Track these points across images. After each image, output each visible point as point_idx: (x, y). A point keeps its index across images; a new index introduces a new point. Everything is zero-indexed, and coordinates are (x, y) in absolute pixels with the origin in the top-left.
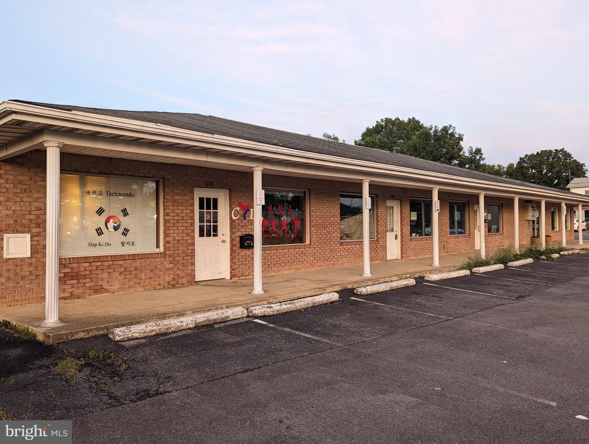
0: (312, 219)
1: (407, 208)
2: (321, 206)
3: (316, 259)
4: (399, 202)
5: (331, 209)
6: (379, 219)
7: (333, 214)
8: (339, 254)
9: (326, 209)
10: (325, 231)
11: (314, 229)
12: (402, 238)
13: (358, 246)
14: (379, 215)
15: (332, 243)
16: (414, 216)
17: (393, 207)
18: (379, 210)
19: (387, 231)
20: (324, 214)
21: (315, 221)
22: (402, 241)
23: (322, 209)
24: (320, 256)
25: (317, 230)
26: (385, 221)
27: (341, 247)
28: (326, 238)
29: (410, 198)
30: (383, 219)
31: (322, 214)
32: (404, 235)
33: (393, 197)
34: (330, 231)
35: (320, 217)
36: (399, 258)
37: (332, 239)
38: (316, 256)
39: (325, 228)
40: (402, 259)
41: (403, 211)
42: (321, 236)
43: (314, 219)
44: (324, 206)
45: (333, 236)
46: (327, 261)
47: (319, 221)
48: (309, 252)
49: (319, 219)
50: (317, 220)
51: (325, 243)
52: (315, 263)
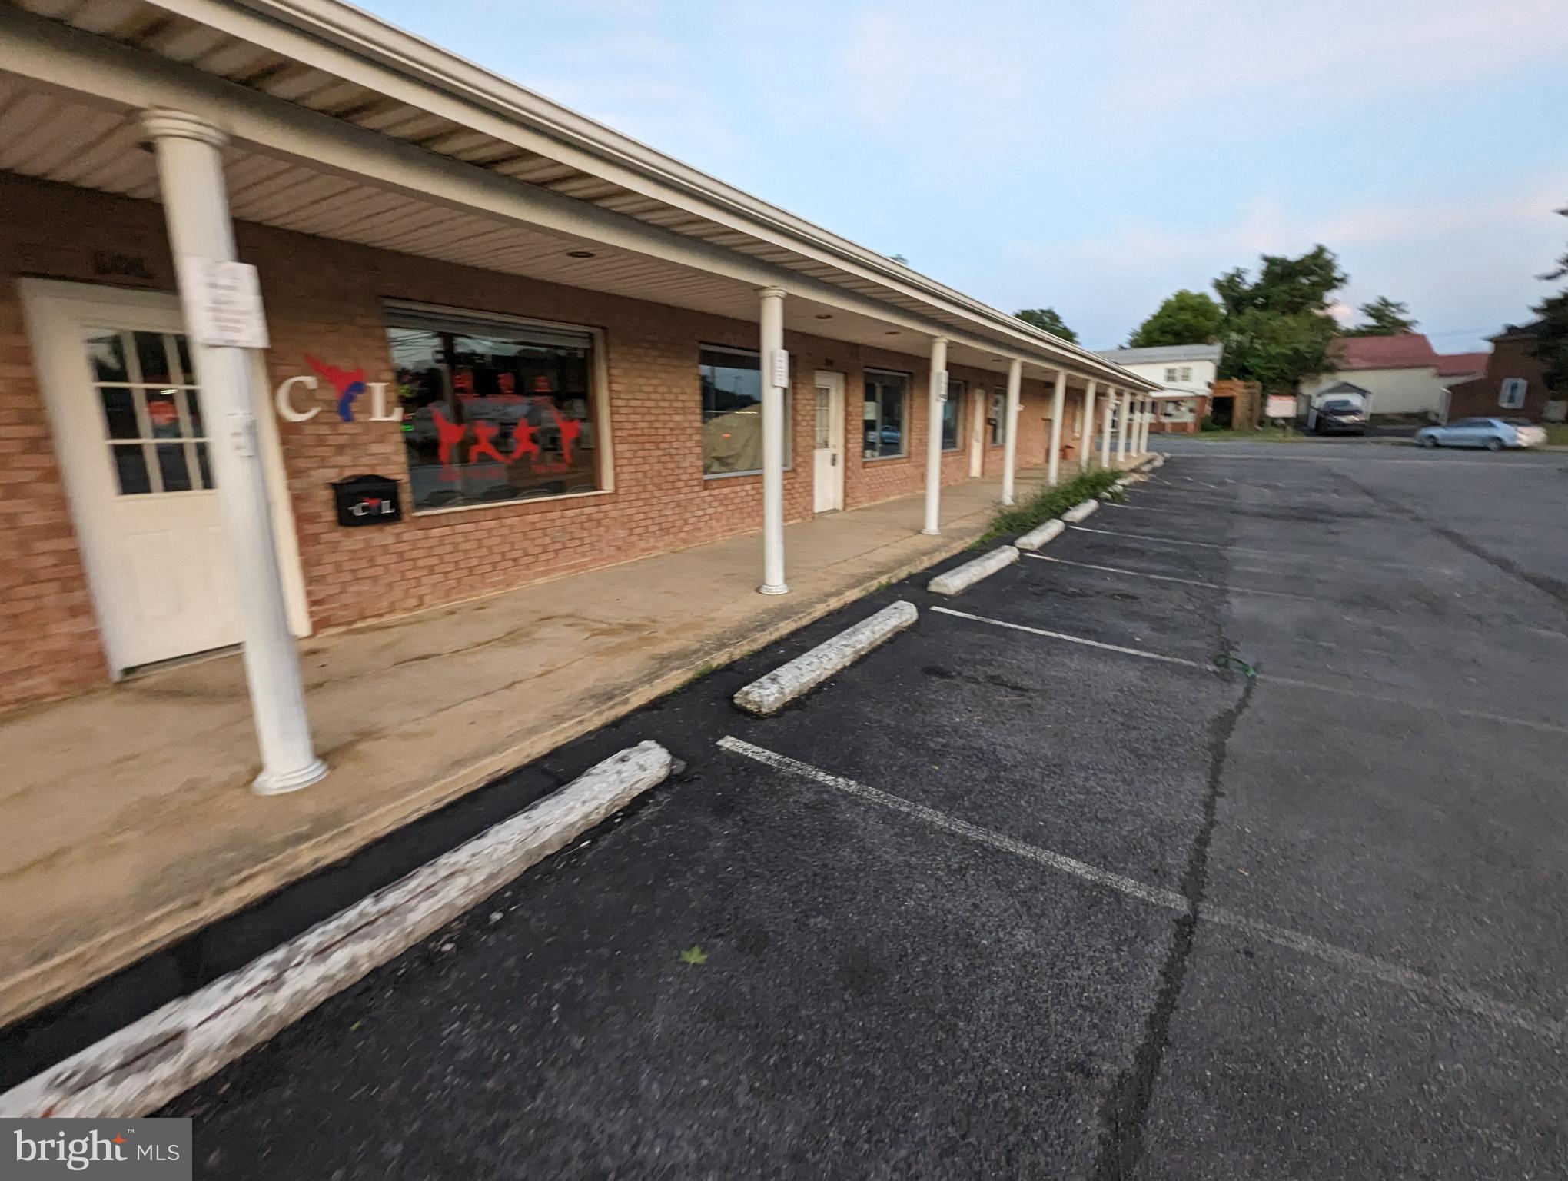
0: (617, 418)
1: (859, 393)
2: (642, 381)
3: (637, 531)
4: (841, 377)
5: (675, 390)
6: (799, 418)
7: (680, 405)
8: (700, 513)
9: (661, 389)
10: (660, 453)
11: (625, 447)
12: (846, 460)
13: (748, 487)
14: (799, 407)
15: (680, 484)
16: (871, 411)
17: (827, 390)
18: (799, 396)
19: (814, 447)
20: (653, 403)
21: (628, 426)
22: (846, 469)
23: (646, 389)
24: (645, 523)
25: (636, 451)
26: (811, 423)
27: (706, 493)
28: (664, 473)
29: (866, 370)
30: (807, 418)
31: (648, 404)
32: (850, 455)
33: (829, 366)
34: (673, 451)
35: (643, 414)
36: (840, 506)
37: (679, 475)
38: (634, 525)
39: (658, 445)
40: (844, 509)
41: (851, 400)
42: (647, 467)
43: (624, 418)
44: (655, 382)
45: (683, 464)
46: (669, 534)
47: (639, 425)
48: (612, 514)
49: (638, 418)
50: (635, 423)
51: (659, 487)
52: (633, 545)
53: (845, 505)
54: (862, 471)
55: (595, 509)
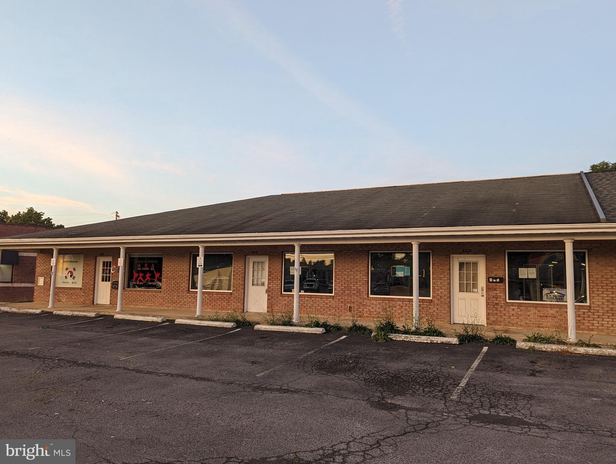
1: (277, 263)
2: (171, 264)
3: (165, 301)
4: (268, 257)
5: (180, 266)
6: (234, 273)
8: (186, 300)
9: (176, 266)
10: (174, 282)
11: (165, 280)
12: (268, 291)
14: (234, 270)
15: (180, 291)
17: (263, 262)
18: (234, 266)
19: (245, 285)
20: (174, 269)
22: (268, 295)
23: (172, 266)
24: (168, 299)
25: (167, 281)
27: (189, 295)
28: (175, 287)
29: (285, 253)
31: (172, 269)
33: (254, 253)
34: (178, 282)
35: (170, 272)
37: (179, 288)
38: (165, 299)
39: (174, 280)
40: (268, 313)
41: (271, 265)
42: (170, 285)
43: (165, 273)
44: (174, 264)
45: (181, 285)
46: (175, 304)
47: (169, 275)
48: (160, 295)
50: (168, 274)
51: (173, 291)
52: (164, 304)
55: (155, 293)
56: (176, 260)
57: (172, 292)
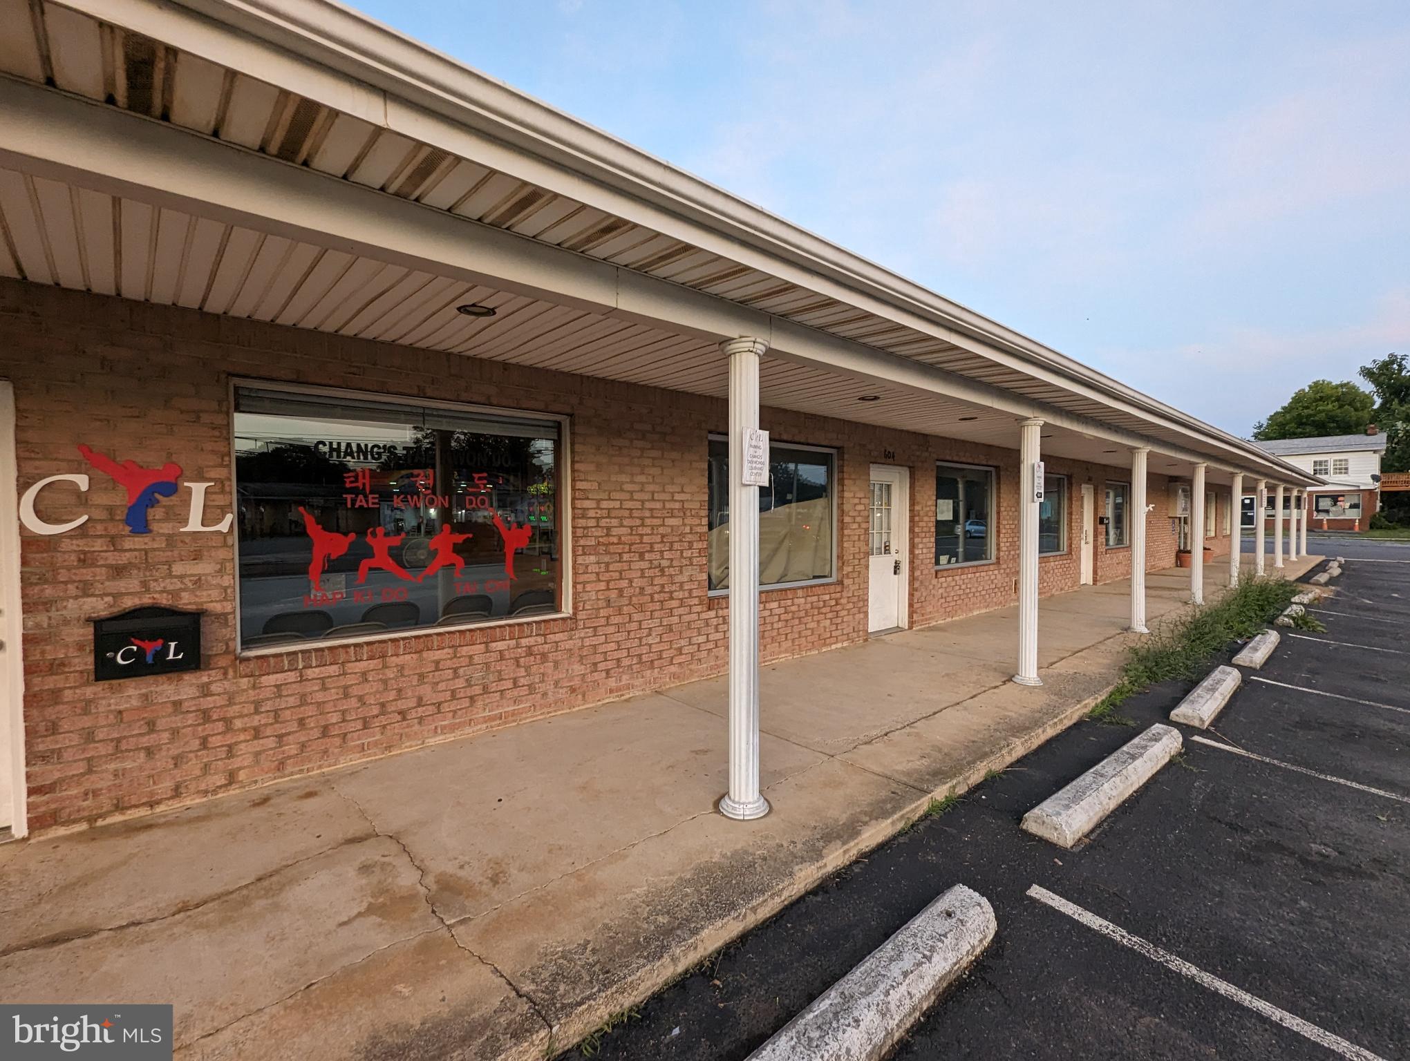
0: (582, 522)
1: (928, 489)
2: (624, 478)
3: (603, 666)
4: (906, 473)
5: (670, 488)
6: (847, 519)
7: (677, 505)
10: (644, 565)
11: (593, 559)
12: (912, 569)
13: (775, 605)
14: (846, 507)
15: (675, 603)
16: (945, 510)
17: (889, 487)
18: (846, 494)
19: (868, 554)
20: (638, 504)
21: (599, 532)
22: (912, 579)
23: (628, 487)
25: (607, 564)
26: (864, 526)
27: (712, 614)
28: (649, 590)
29: (939, 463)
30: (858, 519)
31: (630, 505)
32: (917, 562)
33: (889, 458)
34: (665, 563)
35: (621, 518)
36: (904, 623)
37: (671, 592)
38: (599, 658)
39: (642, 555)
40: (910, 628)
41: (918, 497)
42: (624, 583)
43: (592, 523)
44: (642, 478)
45: (678, 579)
47: (615, 531)
48: (566, 645)
49: (615, 522)
50: (609, 529)
51: (641, 608)
52: (596, 683)
53: (911, 624)
54: (934, 581)
55: (540, 639)
56: (647, 462)
57: (636, 617)
